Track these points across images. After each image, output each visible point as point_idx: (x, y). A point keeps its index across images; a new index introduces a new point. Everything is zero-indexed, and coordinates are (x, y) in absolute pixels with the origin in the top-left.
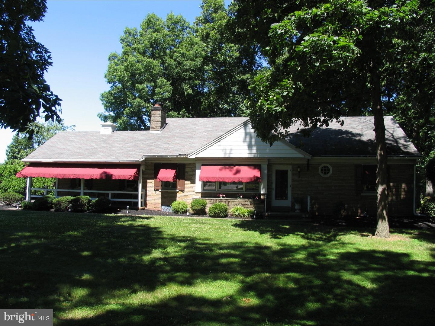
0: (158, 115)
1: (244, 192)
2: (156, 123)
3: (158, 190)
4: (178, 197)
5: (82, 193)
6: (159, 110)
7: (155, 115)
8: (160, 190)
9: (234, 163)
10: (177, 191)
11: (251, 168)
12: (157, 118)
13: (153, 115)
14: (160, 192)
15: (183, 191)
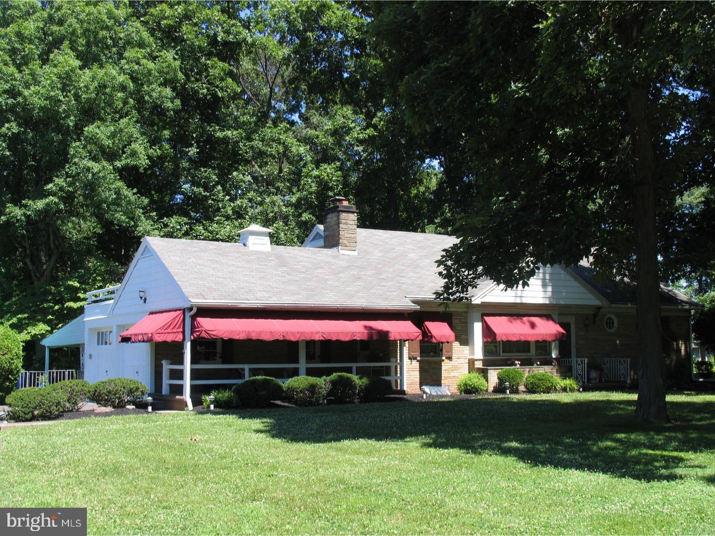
0: (353, 222)
1: (532, 356)
2: (349, 235)
3: (415, 359)
4: (443, 368)
5: (302, 370)
6: (353, 212)
7: (348, 221)
8: (419, 358)
9: (522, 312)
10: (444, 358)
11: (543, 319)
12: (351, 227)
13: (343, 221)
14: (418, 361)
15: (450, 358)
